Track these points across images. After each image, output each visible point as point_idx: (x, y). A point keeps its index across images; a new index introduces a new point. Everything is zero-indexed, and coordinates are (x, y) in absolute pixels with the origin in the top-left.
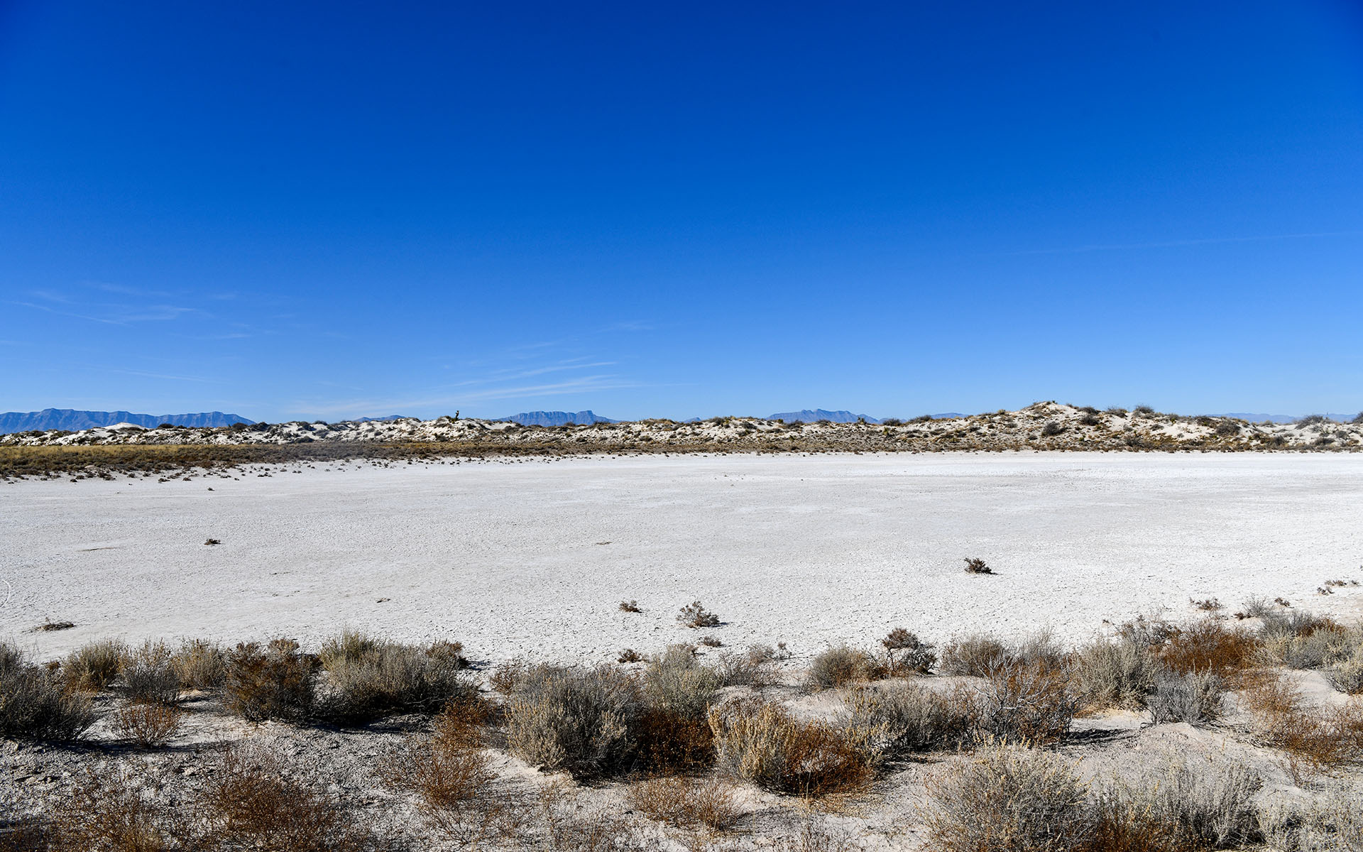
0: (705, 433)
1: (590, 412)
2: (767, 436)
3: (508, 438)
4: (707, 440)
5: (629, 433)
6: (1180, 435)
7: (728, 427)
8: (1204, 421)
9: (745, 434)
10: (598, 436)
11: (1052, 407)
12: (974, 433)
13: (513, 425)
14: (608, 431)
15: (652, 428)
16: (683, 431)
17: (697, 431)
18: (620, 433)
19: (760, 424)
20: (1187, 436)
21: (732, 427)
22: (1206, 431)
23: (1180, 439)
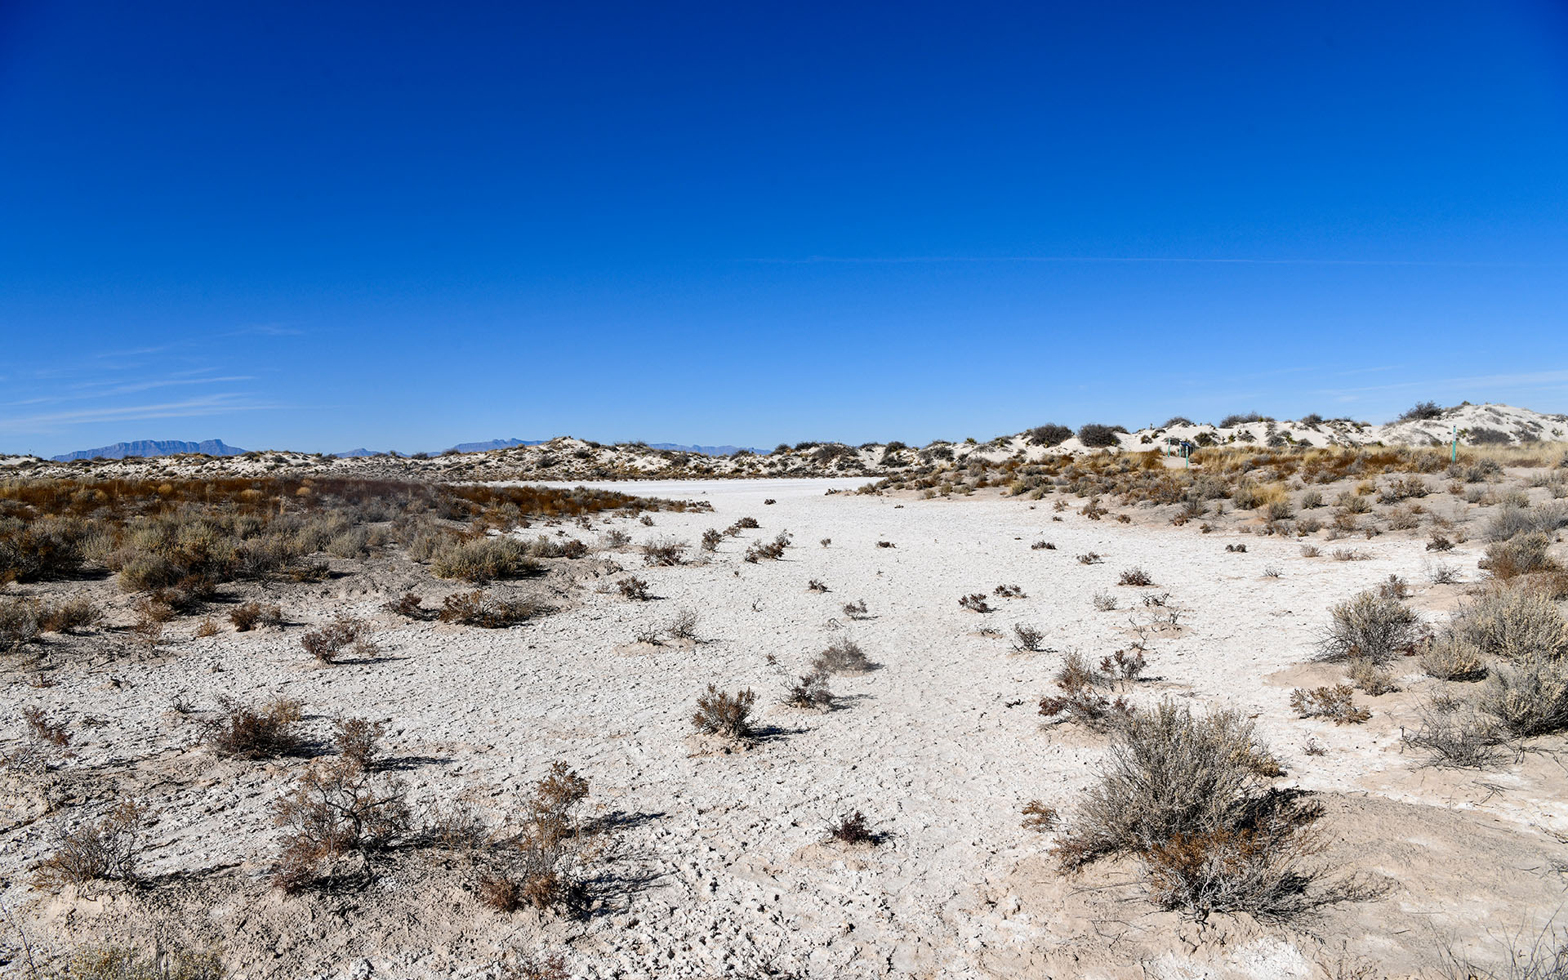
0: (233, 468)
1: (218, 442)
2: (295, 470)
3: (17, 474)
4: (232, 475)
5: (154, 468)
6: (644, 467)
7: (258, 461)
8: (666, 454)
9: (273, 468)
10: (120, 471)
11: (566, 442)
12: (482, 466)
13: (33, 460)
14: (132, 466)
15: (180, 463)
16: (211, 466)
17: (226, 465)
18: (145, 468)
19: (295, 458)
20: (650, 468)
21: (262, 461)
22: (665, 463)
23: (643, 470)
